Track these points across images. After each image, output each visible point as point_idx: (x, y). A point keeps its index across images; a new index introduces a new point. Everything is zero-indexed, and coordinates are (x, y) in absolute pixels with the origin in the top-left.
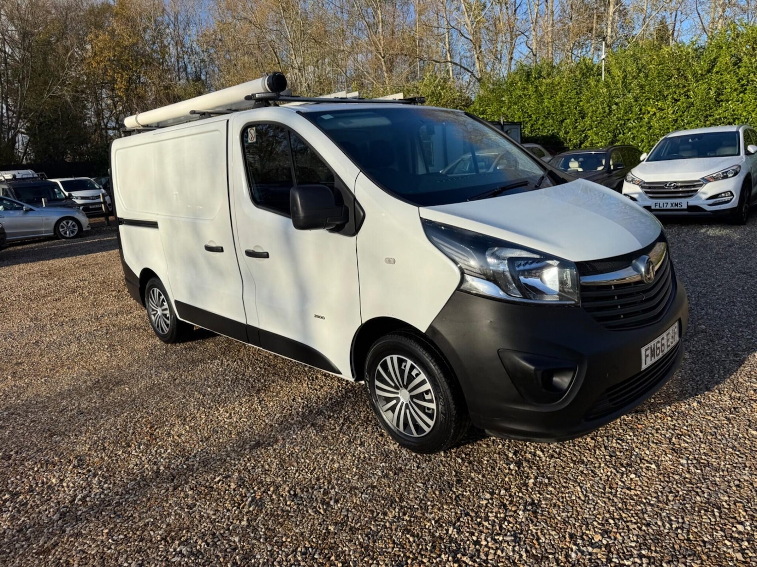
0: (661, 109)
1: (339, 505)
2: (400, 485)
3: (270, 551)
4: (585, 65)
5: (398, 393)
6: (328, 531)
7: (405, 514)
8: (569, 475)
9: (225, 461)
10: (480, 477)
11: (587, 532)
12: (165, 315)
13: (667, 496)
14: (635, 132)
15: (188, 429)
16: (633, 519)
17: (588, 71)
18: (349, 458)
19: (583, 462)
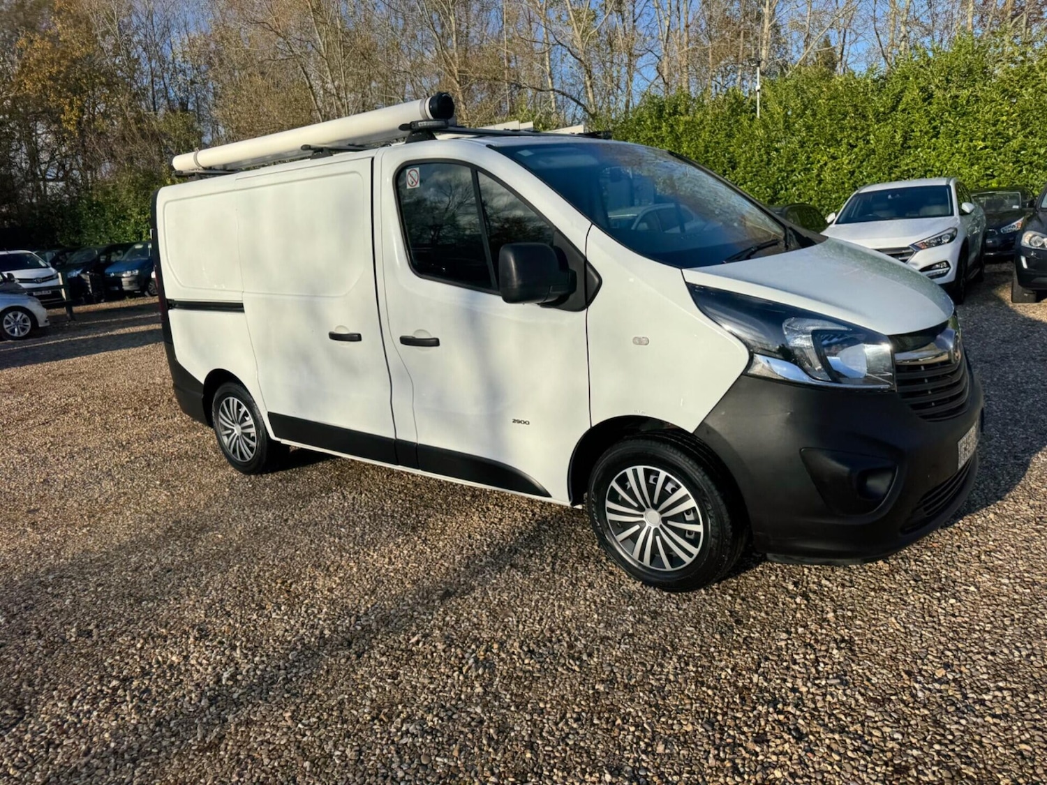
0: (834, 158)
1: (595, 660)
2: (664, 631)
3: (530, 720)
4: (735, 97)
5: (642, 516)
6: (597, 692)
7: (687, 664)
8: (875, 606)
9: (412, 616)
10: (763, 614)
11: (925, 667)
12: (248, 435)
13: (1002, 621)
14: (801, 187)
15: (338, 581)
16: (972, 649)
17: (738, 107)
18: (582, 602)
19: (885, 590)
